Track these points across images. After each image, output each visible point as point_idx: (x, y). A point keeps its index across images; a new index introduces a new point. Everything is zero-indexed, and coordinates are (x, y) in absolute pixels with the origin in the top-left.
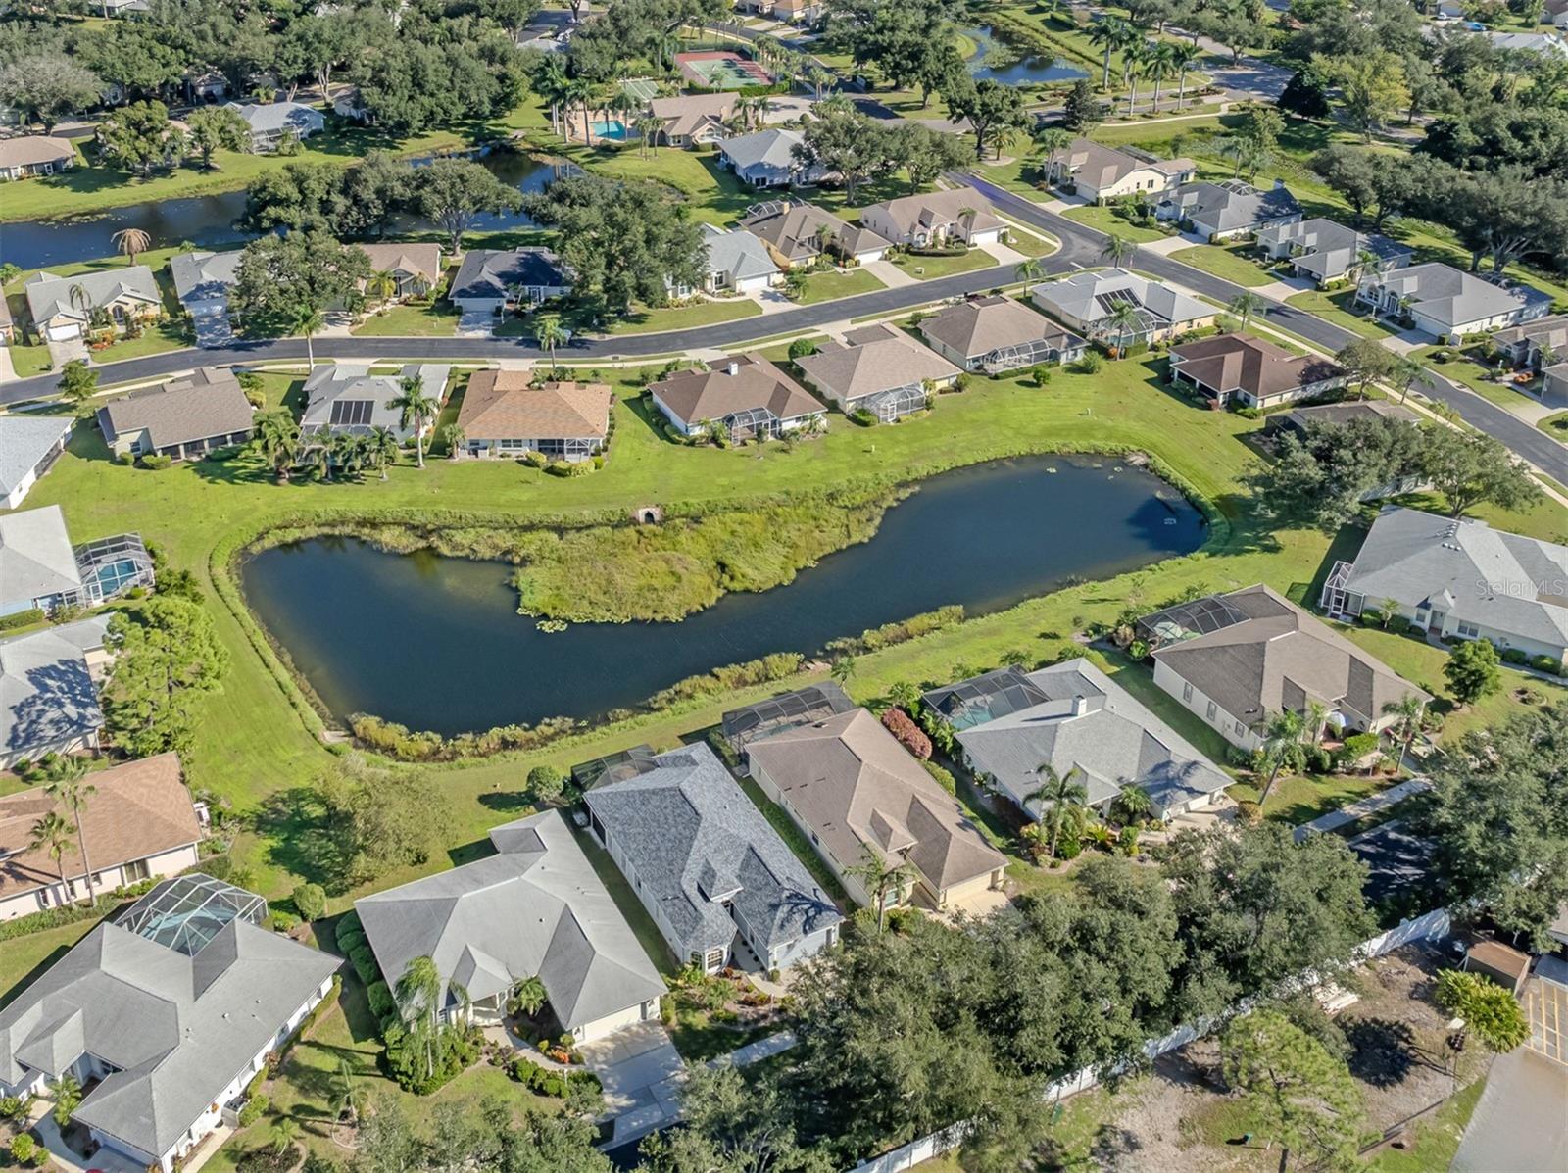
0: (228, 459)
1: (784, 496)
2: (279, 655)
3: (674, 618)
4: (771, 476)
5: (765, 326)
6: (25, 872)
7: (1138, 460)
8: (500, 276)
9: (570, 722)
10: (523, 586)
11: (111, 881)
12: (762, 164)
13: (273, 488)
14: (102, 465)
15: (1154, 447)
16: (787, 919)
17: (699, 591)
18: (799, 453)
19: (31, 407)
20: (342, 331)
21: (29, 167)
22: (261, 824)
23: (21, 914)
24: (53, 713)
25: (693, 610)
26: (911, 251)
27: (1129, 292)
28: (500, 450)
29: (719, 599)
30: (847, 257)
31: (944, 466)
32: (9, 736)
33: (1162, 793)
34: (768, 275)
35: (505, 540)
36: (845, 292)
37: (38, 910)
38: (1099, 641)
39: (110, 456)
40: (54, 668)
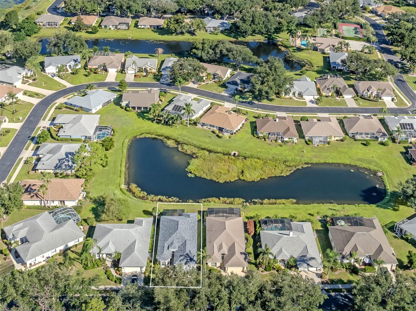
0: (146, 113)
1: (272, 158)
2: (126, 164)
3: (221, 182)
4: (272, 152)
5: (304, 110)
6: (39, 196)
7: (380, 174)
8: (241, 80)
9: (178, 199)
10: (191, 163)
11: (56, 203)
12: (336, 62)
13: (151, 123)
14: (118, 107)
15: (386, 172)
16: (182, 260)
17: (232, 177)
18: (285, 147)
19: (113, 89)
20: (195, 86)
21: (151, 26)
22: (95, 201)
23: (36, 205)
24: (66, 163)
25: (227, 181)
26: (362, 97)
27: (411, 124)
28: (209, 127)
29: (236, 180)
30: (341, 95)
31: (322, 161)
32: (55, 165)
33: (300, 263)
34: (314, 96)
35: (195, 150)
36: (334, 105)
37: (40, 205)
38: (323, 220)
39: (120, 105)
40: (73, 153)
